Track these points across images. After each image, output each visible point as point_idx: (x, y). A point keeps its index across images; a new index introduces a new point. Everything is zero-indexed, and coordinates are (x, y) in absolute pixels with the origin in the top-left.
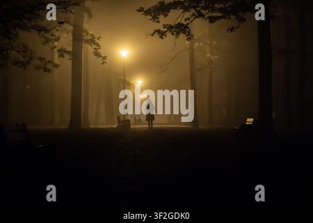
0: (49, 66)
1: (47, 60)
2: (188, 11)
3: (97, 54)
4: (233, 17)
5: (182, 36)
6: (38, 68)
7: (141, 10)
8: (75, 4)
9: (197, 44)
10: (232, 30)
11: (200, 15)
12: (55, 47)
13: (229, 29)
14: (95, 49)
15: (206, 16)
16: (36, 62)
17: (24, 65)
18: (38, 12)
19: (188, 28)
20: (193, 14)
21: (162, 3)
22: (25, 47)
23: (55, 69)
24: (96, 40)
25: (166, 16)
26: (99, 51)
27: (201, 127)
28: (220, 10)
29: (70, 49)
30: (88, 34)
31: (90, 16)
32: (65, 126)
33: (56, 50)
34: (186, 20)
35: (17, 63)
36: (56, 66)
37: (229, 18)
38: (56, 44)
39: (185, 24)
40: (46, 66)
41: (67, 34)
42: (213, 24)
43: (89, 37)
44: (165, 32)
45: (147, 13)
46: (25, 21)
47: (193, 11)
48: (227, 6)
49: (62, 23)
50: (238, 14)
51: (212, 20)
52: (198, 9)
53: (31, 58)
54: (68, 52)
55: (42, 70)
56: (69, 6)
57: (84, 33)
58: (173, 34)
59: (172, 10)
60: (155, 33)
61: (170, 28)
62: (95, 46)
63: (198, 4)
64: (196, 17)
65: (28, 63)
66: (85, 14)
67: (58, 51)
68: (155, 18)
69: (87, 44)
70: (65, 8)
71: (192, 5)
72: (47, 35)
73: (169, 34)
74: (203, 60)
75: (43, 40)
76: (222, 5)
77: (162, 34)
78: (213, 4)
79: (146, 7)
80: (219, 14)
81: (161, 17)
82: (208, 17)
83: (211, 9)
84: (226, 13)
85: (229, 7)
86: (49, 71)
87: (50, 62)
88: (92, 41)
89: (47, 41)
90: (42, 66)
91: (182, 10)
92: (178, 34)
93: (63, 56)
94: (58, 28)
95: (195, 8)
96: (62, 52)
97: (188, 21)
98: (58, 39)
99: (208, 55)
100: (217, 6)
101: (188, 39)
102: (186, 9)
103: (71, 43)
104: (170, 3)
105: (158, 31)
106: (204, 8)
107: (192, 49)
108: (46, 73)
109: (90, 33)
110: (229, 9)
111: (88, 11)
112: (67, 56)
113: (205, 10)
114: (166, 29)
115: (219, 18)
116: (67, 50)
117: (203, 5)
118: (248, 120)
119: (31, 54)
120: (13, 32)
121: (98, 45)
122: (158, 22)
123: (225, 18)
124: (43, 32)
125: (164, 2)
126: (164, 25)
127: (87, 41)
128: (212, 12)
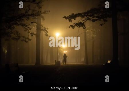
0: (27, 40)
1: (26, 37)
2: (84, 17)
3: (47, 35)
4: (102, 20)
5: (81, 27)
6: (22, 41)
7: (64, 17)
8: (38, 15)
9: (87, 31)
10: (101, 25)
11: (89, 19)
12: (29, 32)
13: (100, 25)
14: (46, 33)
15: (91, 19)
16: (22, 38)
17: (17, 39)
18: (22, 18)
19: (84, 24)
20: (86, 19)
21: (73, 14)
22: (17, 32)
23: (30, 41)
24: (46, 29)
25: (75, 19)
26: (47, 33)
27: (89, 64)
28: (97, 17)
29: (35, 33)
30: (43, 27)
31: (44, 19)
32: (34, 64)
33: (30, 33)
34: (83, 21)
35: (14, 38)
36: (30, 40)
37: (101, 20)
38: (30, 31)
39: (83, 22)
40: (26, 40)
41: (34, 27)
42: (94, 23)
43: (43, 28)
44: (74, 26)
45: (67, 18)
46: (17, 22)
47: (86, 17)
48: (100, 15)
49: (33, 23)
50: (104, 18)
51: (94, 21)
52: (88, 16)
53: (20, 37)
54: (35, 34)
55: (24, 42)
56: (35, 16)
57: (41, 27)
58: (77, 27)
59: (77, 17)
60: (70, 26)
61: (76, 24)
62: (46, 32)
63: (88, 15)
64: (87, 20)
65: (19, 39)
66: (42, 19)
67: (31, 34)
68: (70, 20)
69: (42, 31)
70: (34, 17)
71: (85, 15)
72: (26, 27)
73: (76, 27)
74: (90, 37)
75: (25, 29)
76: (97, 15)
77: (73, 27)
78: (94, 14)
79: (67, 16)
80: (96, 18)
81: (73, 20)
82: (92, 20)
83: (93, 17)
84: (99, 18)
85: (101, 15)
86: (27, 42)
87: (27, 38)
88: (45, 30)
89: (26, 30)
90: (24, 40)
91: (81, 17)
92: (80, 27)
93: (33, 36)
94: (31, 25)
95: (86, 16)
96: (32, 34)
97: (84, 22)
98: (30, 29)
99: (92, 35)
100: (95, 15)
101: (84, 29)
102: (83, 17)
103: (36, 30)
104: (76, 14)
105: (71, 26)
106: (90, 16)
107: (85, 33)
108: (26, 43)
109: (44, 26)
110: (101, 16)
111: (43, 17)
112: (34, 36)
113: (91, 17)
114: (75, 25)
115: (97, 20)
116: (34, 33)
117: (90, 15)
118: (109, 61)
119: (20, 35)
120: (12, 26)
121: (47, 31)
122: (72, 22)
123: (99, 20)
124: (25, 26)
125: (74, 14)
126: (74, 23)
127: (42, 30)
128: (94, 18)
